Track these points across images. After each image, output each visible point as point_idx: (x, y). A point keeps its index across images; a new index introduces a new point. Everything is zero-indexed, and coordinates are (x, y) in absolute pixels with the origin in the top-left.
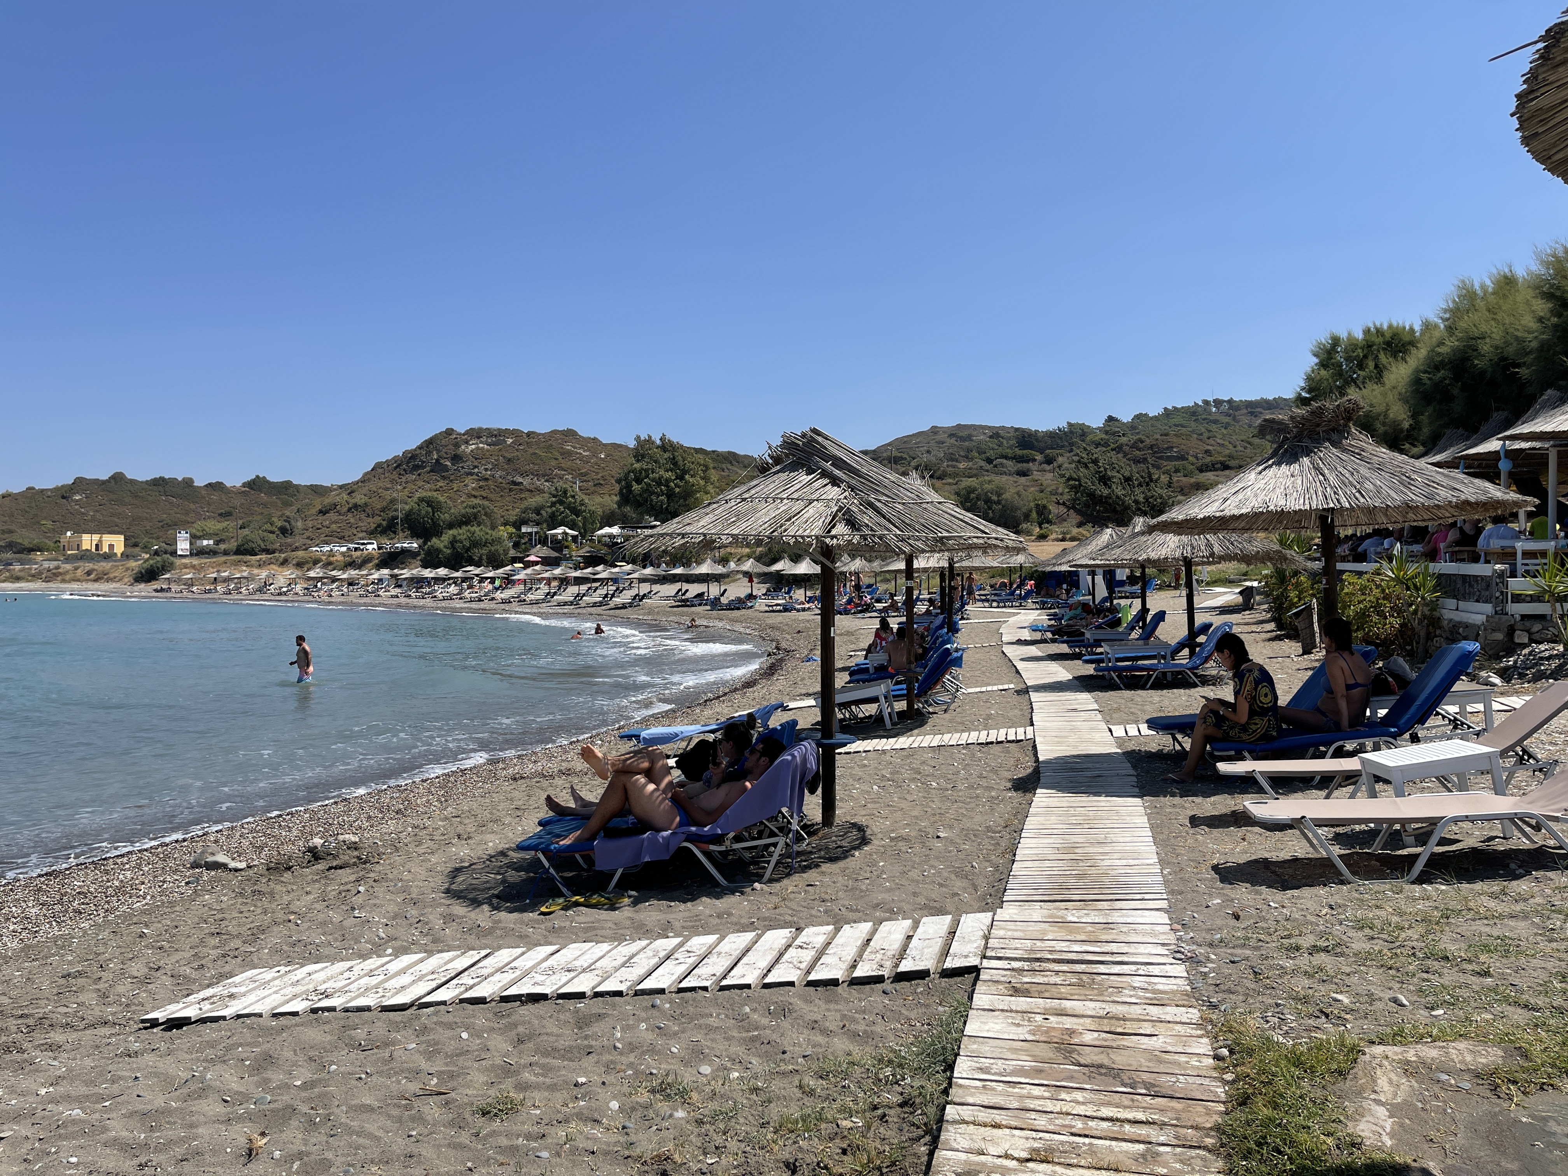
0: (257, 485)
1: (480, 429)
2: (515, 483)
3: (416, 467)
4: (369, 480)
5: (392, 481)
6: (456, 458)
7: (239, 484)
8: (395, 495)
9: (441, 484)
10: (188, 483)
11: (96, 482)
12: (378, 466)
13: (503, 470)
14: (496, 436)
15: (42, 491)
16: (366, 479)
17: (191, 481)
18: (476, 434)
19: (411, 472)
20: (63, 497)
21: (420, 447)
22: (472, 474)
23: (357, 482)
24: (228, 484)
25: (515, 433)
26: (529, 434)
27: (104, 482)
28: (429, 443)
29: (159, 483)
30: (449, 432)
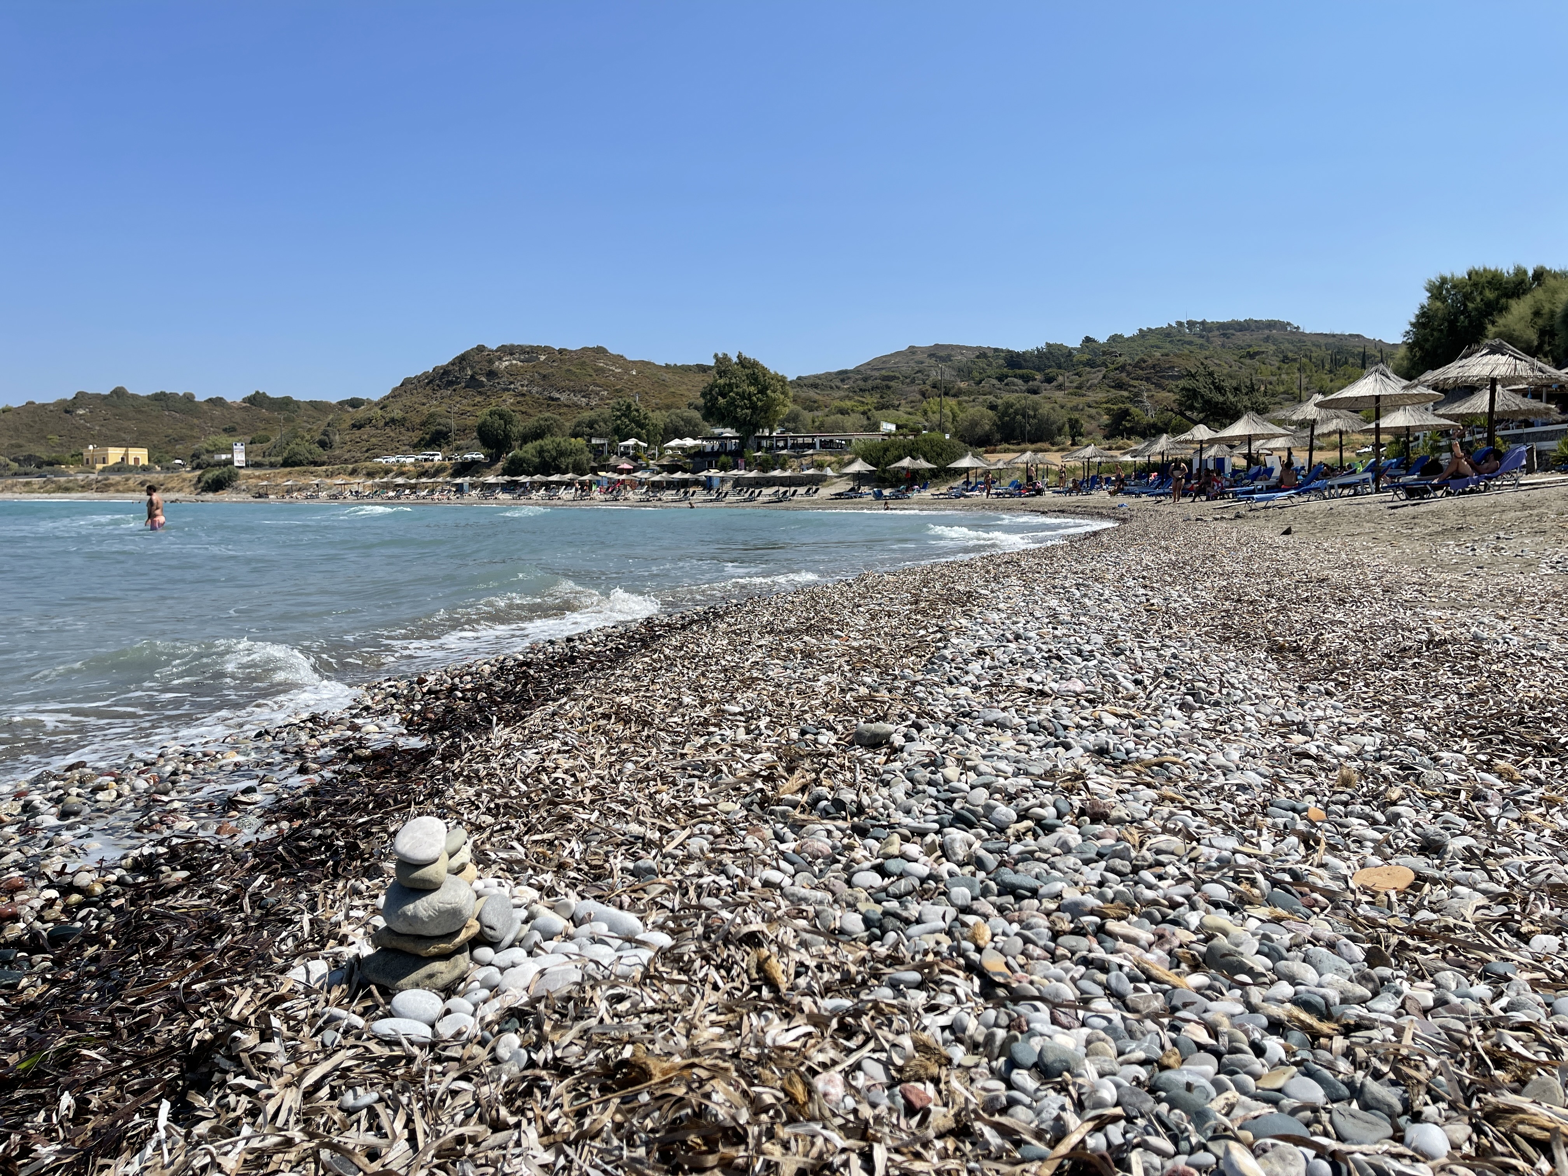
0: (256, 400)
1: (512, 346)
2: (552, 399)
3: (450, 383)
4: (400, 395)
5: (427, 396)
6: (492, 374)
7: (239, 400)
8: (432, 410)
9: (478, 399)
10: (189, 398)
11: (97, 396)
12: (406, 382)
13: (539, 385)
14: (529, 353)
15: (44, 405)
16: (396, 394)
17: (192, 396)
18: (509, 350)
19: (446, 388)
20: (67, 412)
21: (453, 363)
22: (508, 390)
23: (388, 398)
24: (229, 400)
25: (547, 350)
26: (561, 351)
27: (105, 397)
28: (462, 359)
29: (160, 398)
30: (481, 349)
